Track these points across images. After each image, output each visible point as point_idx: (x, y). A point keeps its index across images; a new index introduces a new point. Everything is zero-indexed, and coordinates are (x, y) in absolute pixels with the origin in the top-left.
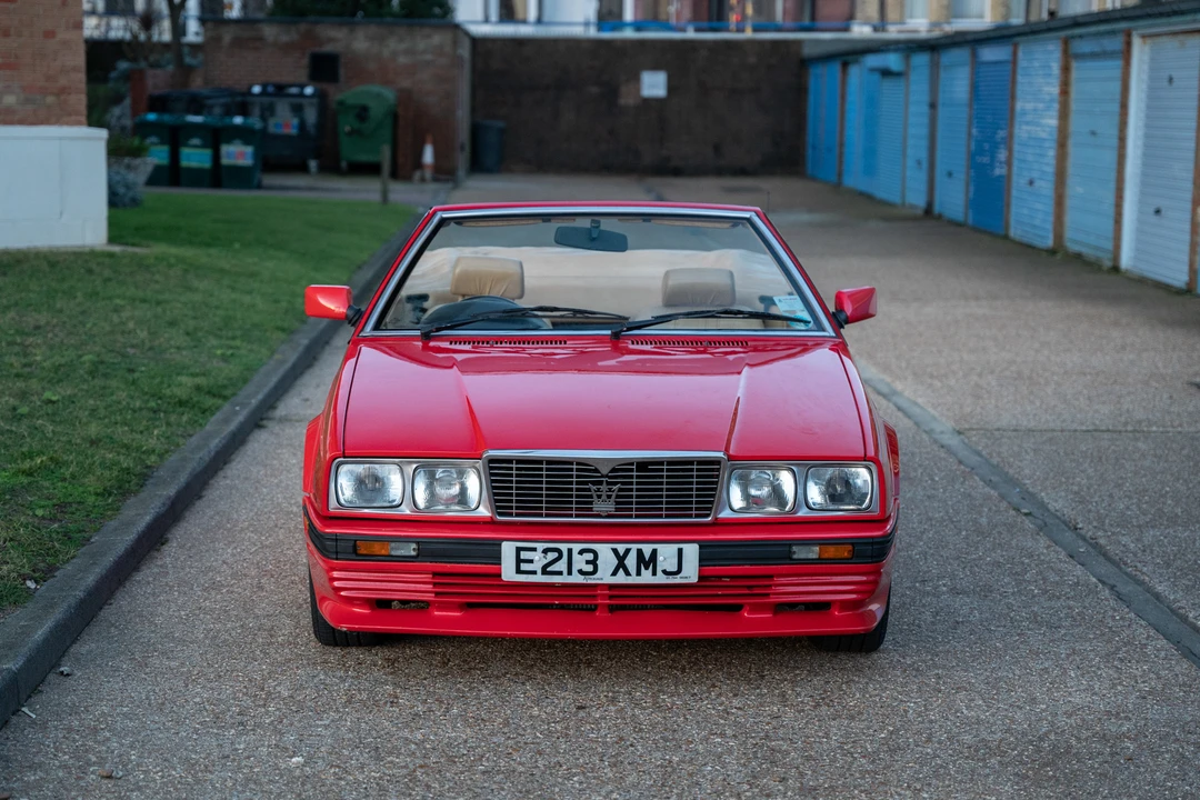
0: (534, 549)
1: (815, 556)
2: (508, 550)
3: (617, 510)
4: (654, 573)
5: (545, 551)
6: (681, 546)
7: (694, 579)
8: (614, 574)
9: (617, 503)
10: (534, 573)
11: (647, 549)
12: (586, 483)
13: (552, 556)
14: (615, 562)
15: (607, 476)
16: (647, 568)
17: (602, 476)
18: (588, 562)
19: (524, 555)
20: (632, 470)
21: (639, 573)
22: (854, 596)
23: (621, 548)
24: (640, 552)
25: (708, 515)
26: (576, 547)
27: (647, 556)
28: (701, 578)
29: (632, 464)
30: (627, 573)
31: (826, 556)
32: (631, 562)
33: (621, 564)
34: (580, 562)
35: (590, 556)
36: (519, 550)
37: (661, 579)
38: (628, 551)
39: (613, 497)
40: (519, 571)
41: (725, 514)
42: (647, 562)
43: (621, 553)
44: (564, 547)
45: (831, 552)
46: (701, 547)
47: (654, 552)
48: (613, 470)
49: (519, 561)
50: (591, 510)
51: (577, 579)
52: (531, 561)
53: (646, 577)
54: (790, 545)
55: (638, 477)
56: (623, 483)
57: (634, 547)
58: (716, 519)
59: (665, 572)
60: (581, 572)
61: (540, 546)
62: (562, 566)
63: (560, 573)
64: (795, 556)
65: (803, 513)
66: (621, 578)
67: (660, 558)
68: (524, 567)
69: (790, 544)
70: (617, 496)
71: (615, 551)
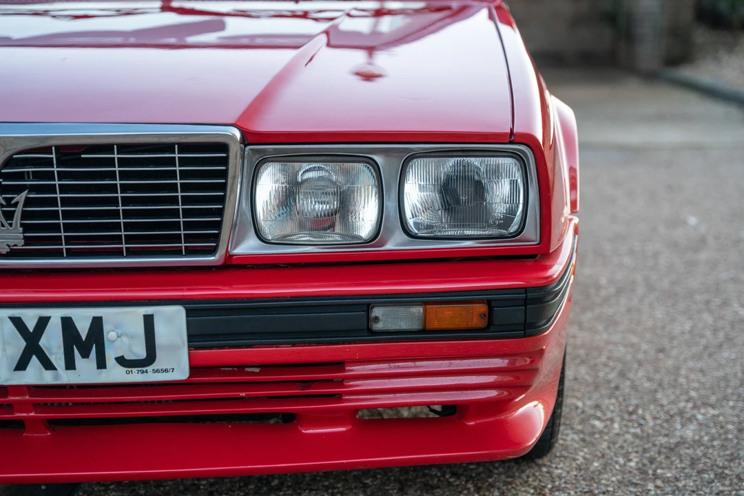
1: (416, 326)
3: (28, 241)
4: (101, 364)
6: (149, 310)
7: (181, 372)
8: (22, 365)
9: (26, 228)
11: (82, 318)
14: (22, 344)
16: (85, 355)
20: (49, 163)
21: (70, 365)
22: (492, 393)
23: (30, 317)
24: (67, 323)
25: (212, 251)
27: (83, 327)
28: (194, 369)
29: (47, 150)
30: (48, 365)
31: (434, 324)
32: (52, 341)
33: (32, 349)
37: (115, 374)
38: (43, 322)
39: (18, 215)
41: (249, 246)
43: (31, 325)
45: (447, 316)
46: (189, 313)
47: (97, 323)
48: (10, 162)
53: (86, 372)
54: (368, 308)
55: (62, 176)
56: (32, 189)
57: (56, 315)
58: (229, 257)
59: (121, 361)
64: (379, 326)
65: (395, 243)
66: (34, 375)
67: (110, 334)
69: (365, 304)
70: (25, 215)
71: (18, 323)
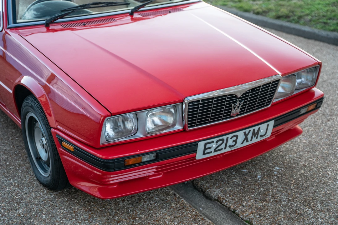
0: (213, 142)
2: (201, 145)
3: (240, 112)
4: (257, 138)
5: (217, 142)
6: (269, 123)
7: (270, 135)
8: (243, 143)
9: (241, 109)
10: (211, 152)
11: (257, 128)
12: (230, 103)
13: (220, 142)
14: (244, 137)
15: (240, 98)
16: (254, 137)
17: (238, 98)
18: (233, 141)
19: (208, 146)
20: (249, 93)
21: (251, 140)
23: (248, 131)
24: (254, 130)
26: (230, 136)
27: (256, 131)
29: (250, 90)
30: (247, 141)
32: (250, 135)
33: (246, 138)
34: (230, 142)
35: (234, 138)
36: (206, 144)
37: (259, 139)
38: (250, 131)
39: (240, 106)
40: (204, 154)
42: (255, 134)
43: (247, 133)
44: (225, 137)
46: (275, 121)
47: (259, 129)
48: (244, 94)
49: (205, 148)
50: (230, 115)
51: (228, 149)
52: (210, 148)
53: (255, 140)
54: (300, 110)
56: (245, 99)
57: (252, 129)
59: (261, 136)
60: (230, 146)
61: (215, 140)
62: (223, 146)
63: (221, 149)
64: (301, 113)
67: (261, 131)
68: (207, 151)
70: (242, 106)
71: (245, 133)
